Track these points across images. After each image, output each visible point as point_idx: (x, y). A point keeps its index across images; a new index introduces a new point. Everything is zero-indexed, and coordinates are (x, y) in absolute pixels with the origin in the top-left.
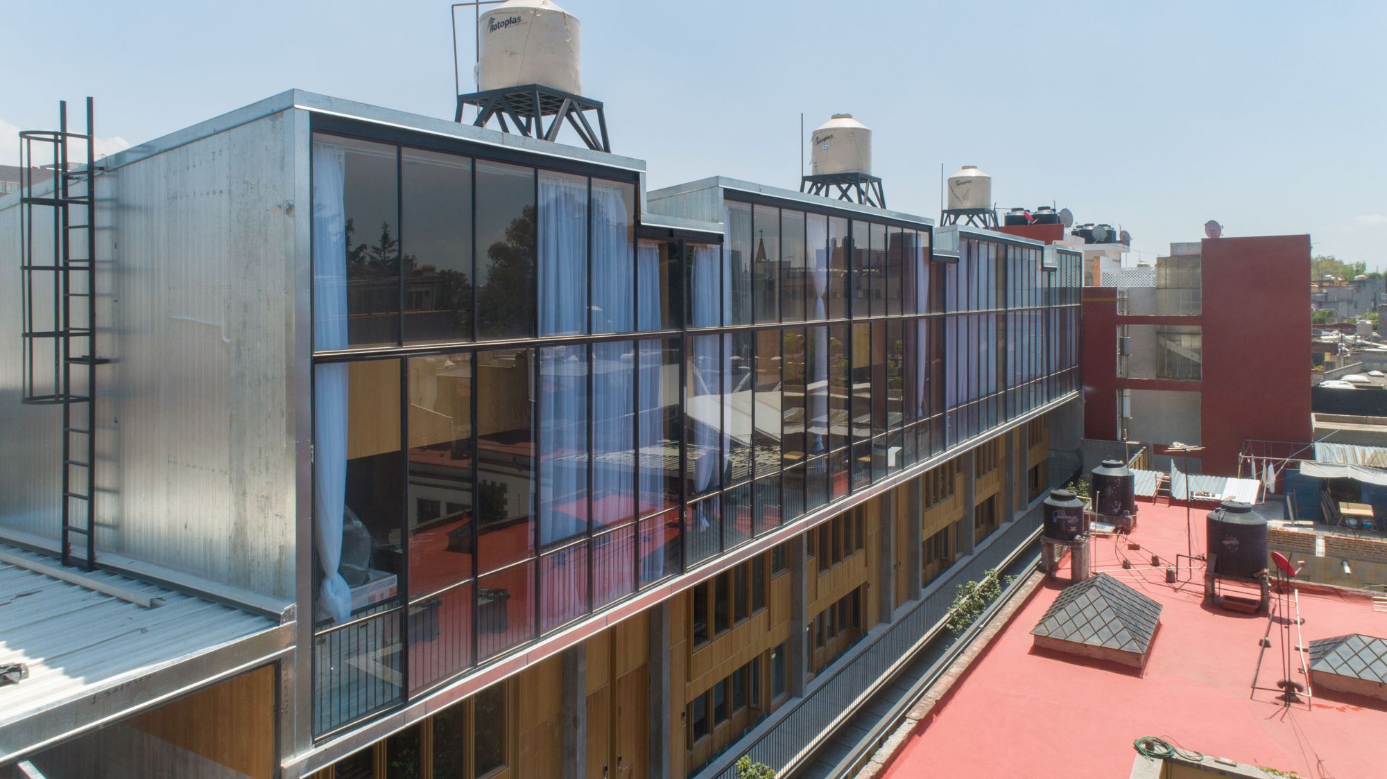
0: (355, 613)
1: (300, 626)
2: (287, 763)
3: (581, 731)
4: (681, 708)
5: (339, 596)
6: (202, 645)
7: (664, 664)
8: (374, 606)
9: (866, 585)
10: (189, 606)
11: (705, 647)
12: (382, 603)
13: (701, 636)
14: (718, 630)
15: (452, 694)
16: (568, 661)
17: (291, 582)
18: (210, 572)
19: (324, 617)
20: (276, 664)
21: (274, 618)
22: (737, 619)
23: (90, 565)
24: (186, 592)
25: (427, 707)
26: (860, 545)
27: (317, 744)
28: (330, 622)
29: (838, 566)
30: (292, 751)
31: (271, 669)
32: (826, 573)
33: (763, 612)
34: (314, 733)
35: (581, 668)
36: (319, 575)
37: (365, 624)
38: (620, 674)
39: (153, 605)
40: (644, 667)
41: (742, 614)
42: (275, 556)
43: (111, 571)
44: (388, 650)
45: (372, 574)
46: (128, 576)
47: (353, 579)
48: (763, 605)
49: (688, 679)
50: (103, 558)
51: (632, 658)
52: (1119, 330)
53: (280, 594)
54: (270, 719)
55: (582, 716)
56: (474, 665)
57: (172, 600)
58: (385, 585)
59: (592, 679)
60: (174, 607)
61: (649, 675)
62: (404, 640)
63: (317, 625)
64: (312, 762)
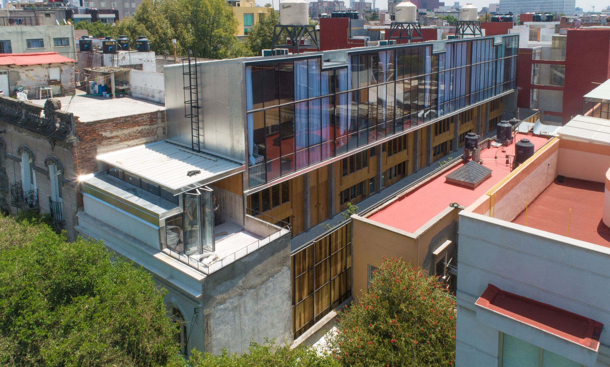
0: (256, 164)
1: (246, 166)
2: (245, 192)
3: (309, 195)
4: (338, 192)
5: (253, 160)
6: (229, 169)
7: (333, 180)
8: (260, 163)
9: (408, 161)
10: (223, 162)
11: (346, 177)
12: (261, 162)
13: (345, 174)
14: (351, 172)
15: (276, 182)
16: (305, 177)
17: (244, 158)
18: (226, 154)
19: (250, 164)
20: (242, 173)
21: (241, 164)
22: (358, 169)
23: (199, 151)
24: (222, 158)
25: (271, 184)
26: (405, 148)
27: (250, 189)
28: (251, 165)
29: (396, 155)
30: (246, 190)
31: (241, 174)
32: (391, 157)
33: (366, 168)
34: (249, 187)
35: (309, 180)
36: (249, 156)
37: (258, 166)
38: (320, 182)
39: (216, 161)
40: (327, 181)
41: (359, 168)
42: (240, 152)
43: (204, 153)
44: (263, 173)
45: (259, 156)
46: (208, 154)
47: (255, 157)
48: (367, 166)
49: (341, 185)
50: (202, 150)
51: (323, 178)
52: (533, 66)
53: (242, 159)
54: (241, 183)
55: (309, 191)
56: (281, 176)
57: (220, 160)
58: (261, 158)
59: (312, 183)
60: (221, 162)
61: (328, 183)
62: (266, 170)
63: (249, 166)
64: (249, 192)
